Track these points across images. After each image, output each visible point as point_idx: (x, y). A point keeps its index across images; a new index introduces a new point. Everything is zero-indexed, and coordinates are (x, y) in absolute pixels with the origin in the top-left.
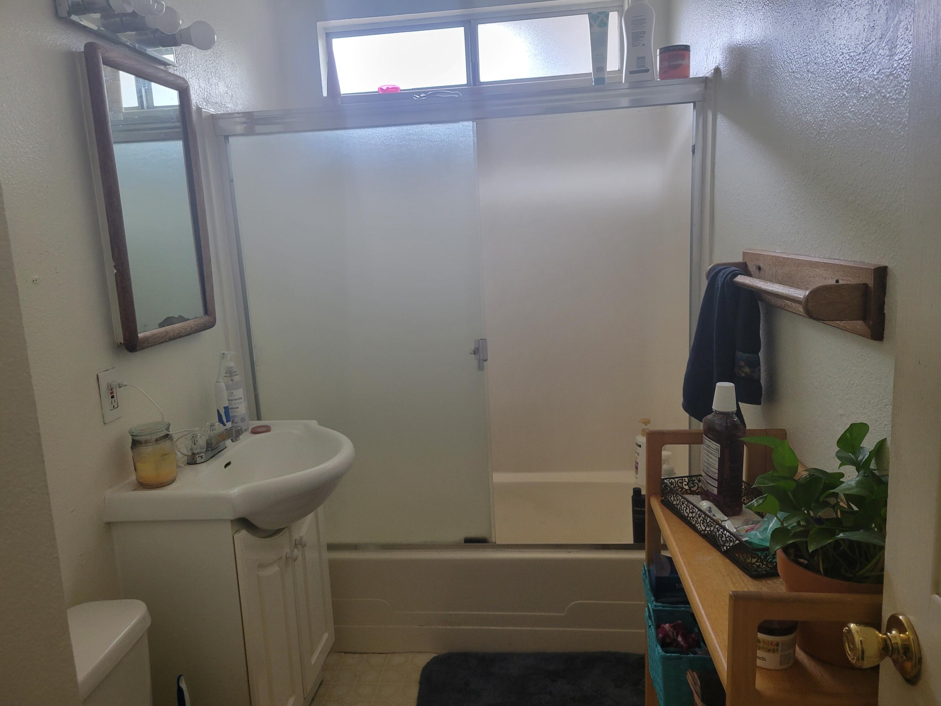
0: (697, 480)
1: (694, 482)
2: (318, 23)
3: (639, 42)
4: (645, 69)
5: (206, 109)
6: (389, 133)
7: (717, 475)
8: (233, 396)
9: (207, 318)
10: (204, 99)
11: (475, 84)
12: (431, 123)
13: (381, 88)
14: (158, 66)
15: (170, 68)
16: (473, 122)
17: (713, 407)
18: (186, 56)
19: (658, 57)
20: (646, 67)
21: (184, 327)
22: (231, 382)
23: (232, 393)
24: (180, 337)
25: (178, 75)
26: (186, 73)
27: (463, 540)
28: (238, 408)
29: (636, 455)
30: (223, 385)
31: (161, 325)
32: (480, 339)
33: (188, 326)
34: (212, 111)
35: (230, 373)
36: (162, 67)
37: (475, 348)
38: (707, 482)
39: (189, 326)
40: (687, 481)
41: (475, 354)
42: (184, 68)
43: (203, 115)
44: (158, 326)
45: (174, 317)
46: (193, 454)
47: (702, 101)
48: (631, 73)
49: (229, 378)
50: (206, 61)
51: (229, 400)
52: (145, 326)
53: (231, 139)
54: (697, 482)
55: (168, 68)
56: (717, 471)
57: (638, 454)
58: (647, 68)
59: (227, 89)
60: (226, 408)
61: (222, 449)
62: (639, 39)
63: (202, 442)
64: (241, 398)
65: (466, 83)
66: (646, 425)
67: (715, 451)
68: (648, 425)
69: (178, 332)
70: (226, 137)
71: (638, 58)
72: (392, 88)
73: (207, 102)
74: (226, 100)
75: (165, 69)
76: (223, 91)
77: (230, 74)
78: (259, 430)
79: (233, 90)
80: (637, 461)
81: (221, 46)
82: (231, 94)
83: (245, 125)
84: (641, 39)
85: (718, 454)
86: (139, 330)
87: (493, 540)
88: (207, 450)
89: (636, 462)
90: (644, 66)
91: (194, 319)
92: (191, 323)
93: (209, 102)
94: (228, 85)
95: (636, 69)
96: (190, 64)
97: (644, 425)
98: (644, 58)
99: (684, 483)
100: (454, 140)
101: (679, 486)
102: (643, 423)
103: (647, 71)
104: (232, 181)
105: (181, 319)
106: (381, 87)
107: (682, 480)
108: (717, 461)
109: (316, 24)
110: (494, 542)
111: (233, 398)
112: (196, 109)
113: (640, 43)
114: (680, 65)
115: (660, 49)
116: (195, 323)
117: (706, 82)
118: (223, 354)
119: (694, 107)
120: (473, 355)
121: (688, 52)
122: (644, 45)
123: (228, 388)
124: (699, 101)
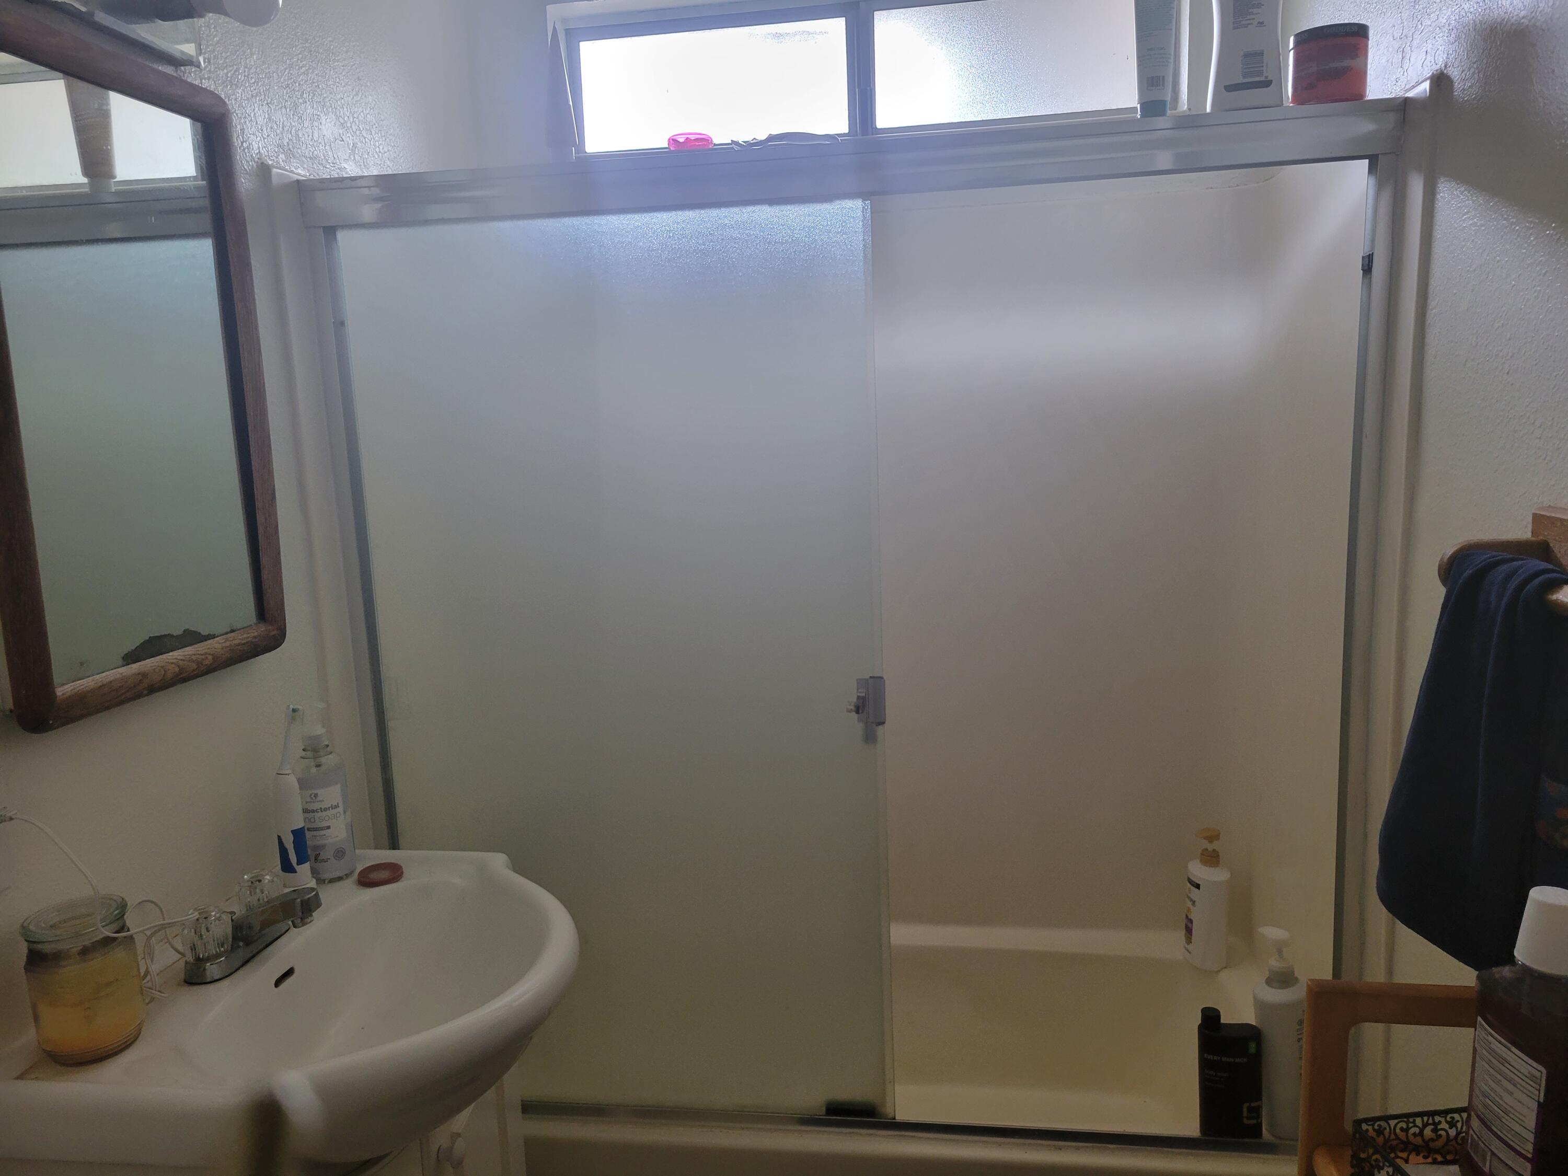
0: (1447, 1122)
1: (1439, 1127)
2: (549, 8)
3: (1249, 17)
4: (1262, 79)
5: (286, 170)
6: (678, 223)
7: (1530, 1147)
8: (320, 801)
9: (263, 628)
10: (279, 146)
11: (865, 131)
12: (771, 202)
13: (673, 140)
14: (155, 66)
15: (190, 73)
16: (864, 200)
17: (1516, 954)
18: (236, 51)
19: (1292, 54)
20: (1265, 74)
21: (194, 657)
22: (314, 770)
23: (316, 796)
24: (185, 680)
25: (212, 89)
26: (234, 87)
27: (824, 1109)
28: (328, 827)
29: (1189, 904)
30: (292, 780)
31: (131, 657)
32: (871, 677)
33: (206, 654)
34: (301, 172)
35: (314, 749)
36: (169, 70)
37: (858, 697)
38: (1493, 1154)
39: (210, 654)
40: (1420, 1125)
41: (857, 712)
42: (229, 75)
43: (275, 181)
44: (120, 662)
45: (170, 636)
46: (198, 959)
47: (1394, 153)
48: (1230, 88)
49: (312, 760)
50: (291, 66)
51: (306, 811)
52: (82, 664)
53: (341, 235)
54: (1446, 1126)
55: (184, 73)
56: (1531, 1137)
57: (1194, 903)
58: (1266, 77)
59: (341, 131)
60: (299, 835)
61: (276, 936)
62: (1250, 10)
63: (221, 929)
64: (337, 807)
65: (846, 131)
66: (1211, 842)
67: (1524, 1078)
68: (1215, 842)
69: (177, 669)
70: (330, 231)
71: (1246, 55)
72: (697, 139)
73: (290, 154)
74: (339, 154)
75: (175, 74)
76: (332, 133)
77: (350, 99)
78: (375, 876)
79: (358, 133)
80: (1192, 917)
81: (330, 39)
82: (351, 142)
83: (379, 205)
84: (1255, 11)
85: (1537, 1092)
86: (57, 678)
87: (889, 1110)
88: (234, 948)
89: (1187, 916)
90: (1260, 73)
91: (227, 633)
92: (215, 645)
93: (293, 154)
94: (346, 122)
95: (1240, 80)
96: (247, 70)
97: (1207, 842)
98: (1261, 54)
99: (1412, 1131)
100: (822, 240)
101: (1397, 1138)
102: (1205, 838)
103: (1267, 84)
104: (342, 324)
105: (191, 637)
106: (673, 138)
107: (1407, 1123)
108: (1533, 1111)
109: (546, 7)
110: (891, 1115)
111: (316, 806)
112: (257, 166)
113: (1254, 19)
114: (1347, 70)
115: (1297, 36)
116: (228, 644)
117: (1404, 110)
118: (294, 711)
119: (1372, 169)
120: (854, 713)
121: (1365, 39)
122: (1261, 24)
123: (303, 784)
124: (1382, 154)
